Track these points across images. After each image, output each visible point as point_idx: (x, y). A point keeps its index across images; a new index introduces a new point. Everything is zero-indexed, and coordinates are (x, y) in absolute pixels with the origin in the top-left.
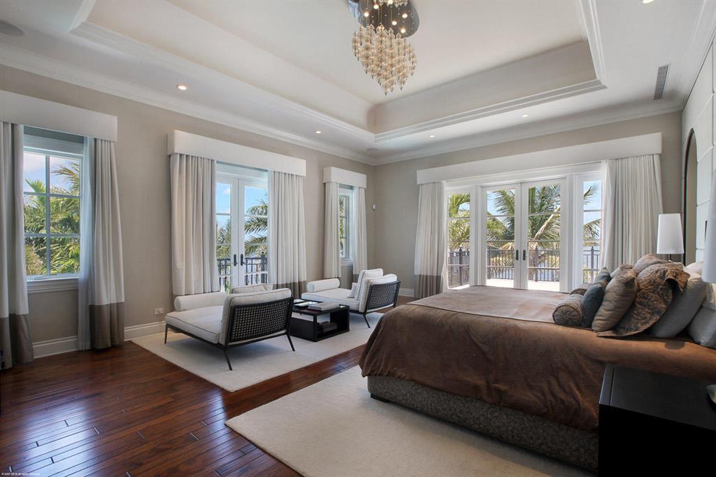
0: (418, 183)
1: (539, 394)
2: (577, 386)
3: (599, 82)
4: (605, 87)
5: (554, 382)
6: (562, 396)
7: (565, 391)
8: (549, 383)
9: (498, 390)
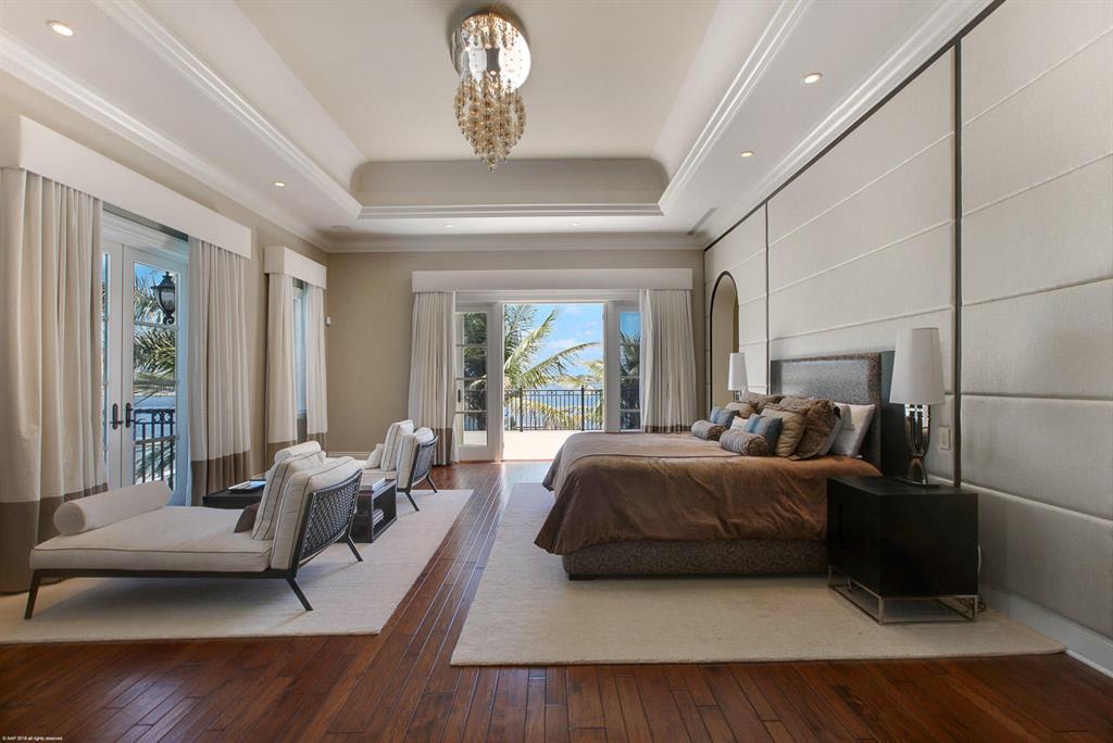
0: (414, 291)
1: (769, 519)
2: (794, 503)
3: (659, 208)
4: (661, 214)
5: (777, 505)
6: (787, 515)
7: (787, 510)
8: (774, 508)
9: (735, 525)
